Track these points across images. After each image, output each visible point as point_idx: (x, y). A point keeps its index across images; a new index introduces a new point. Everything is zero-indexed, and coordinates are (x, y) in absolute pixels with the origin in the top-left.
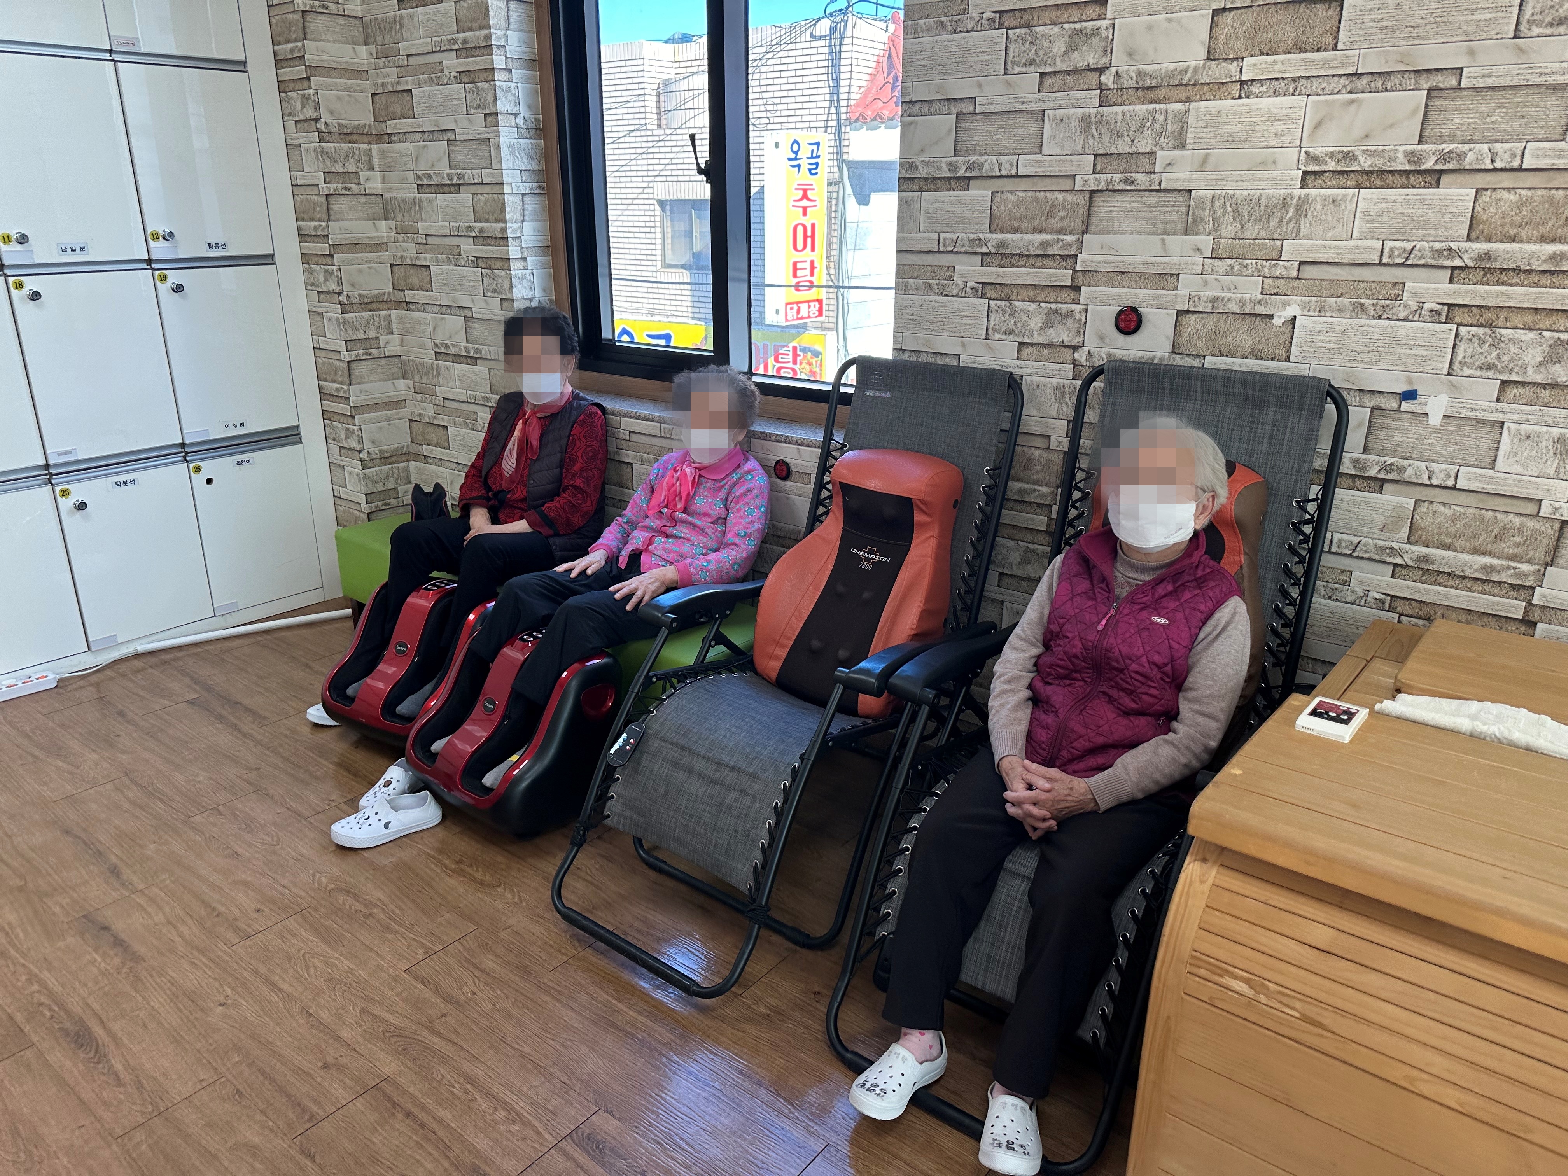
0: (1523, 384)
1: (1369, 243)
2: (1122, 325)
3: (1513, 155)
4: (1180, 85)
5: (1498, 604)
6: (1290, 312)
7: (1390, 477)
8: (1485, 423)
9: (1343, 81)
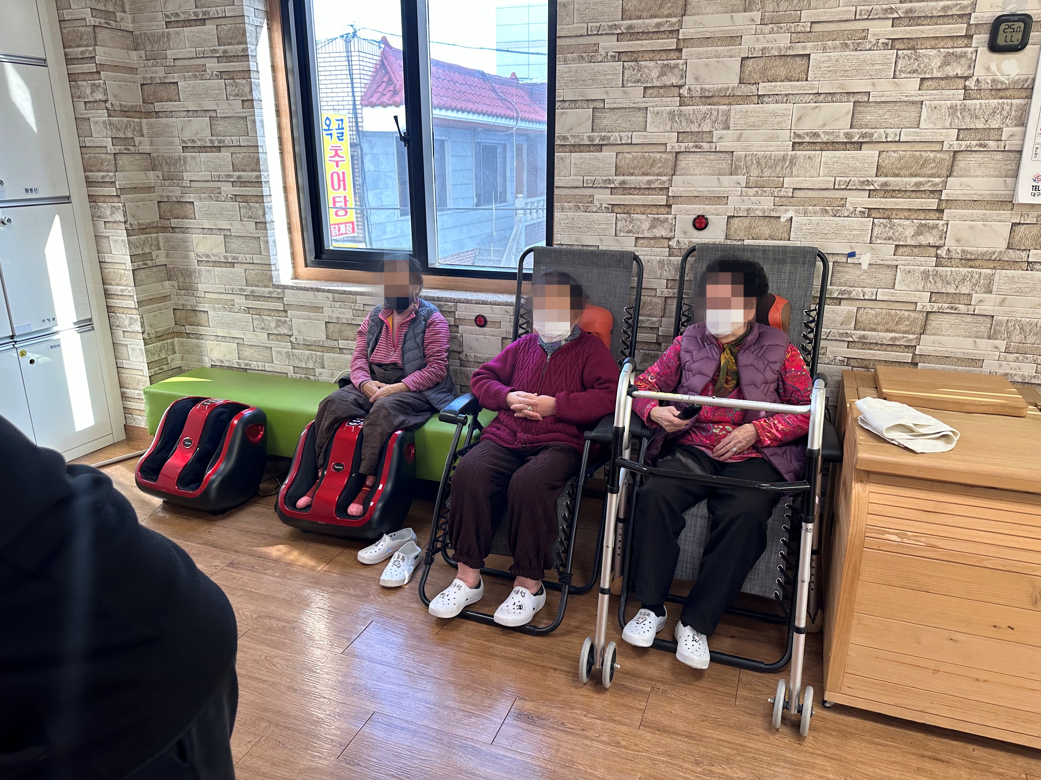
0: (906, 246)
1: (828, 178)
2: (697, 225)
3: (896, 135)
4: (725, 96)
5: (899, 356)
6: (788, 215)
7: (844, 297)
8: (888, 266)
9: (811, 97)
